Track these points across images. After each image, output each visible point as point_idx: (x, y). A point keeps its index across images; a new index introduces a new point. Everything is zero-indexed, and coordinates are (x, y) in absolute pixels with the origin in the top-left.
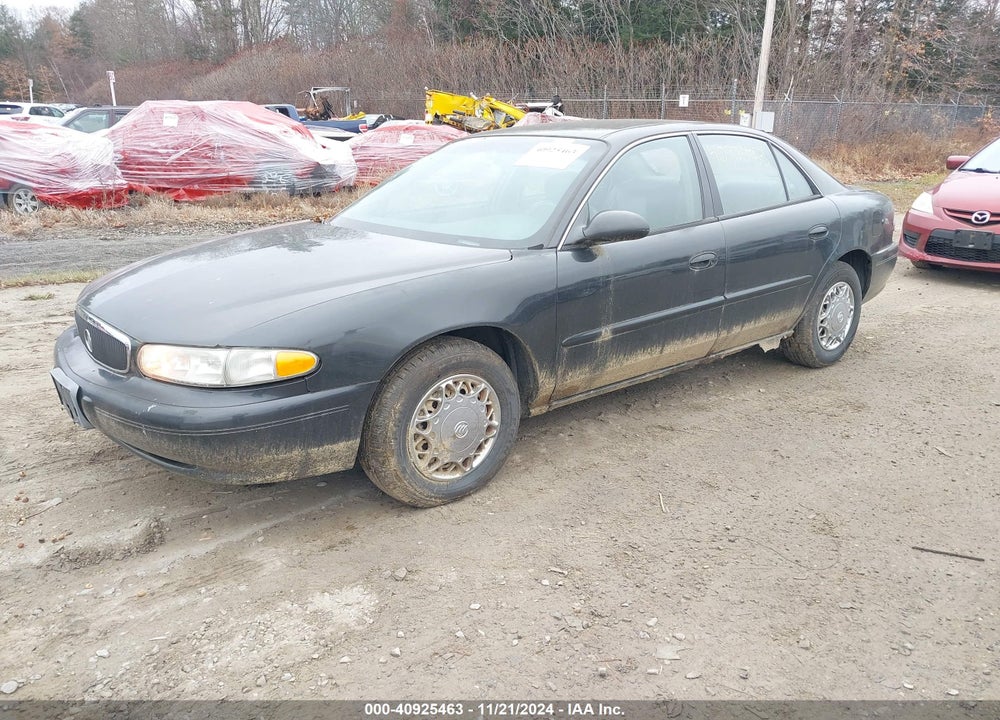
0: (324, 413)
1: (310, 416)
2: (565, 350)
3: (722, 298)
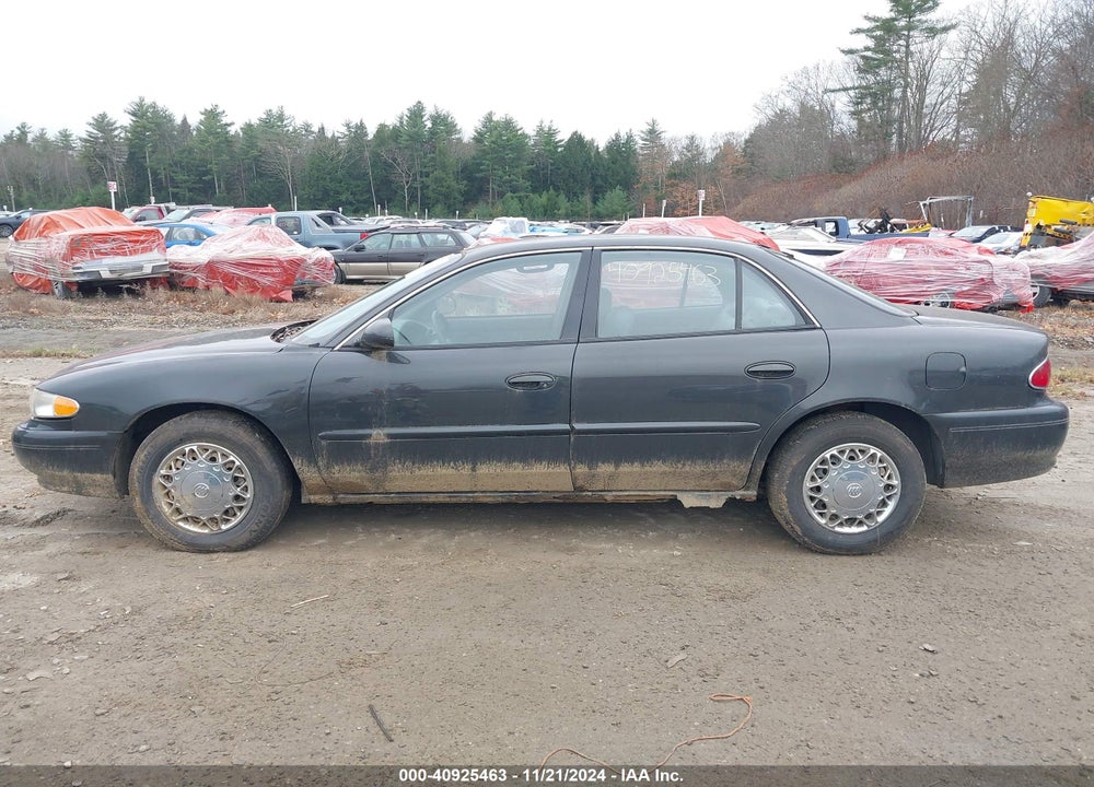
0: (82, 448)
1: (72, 447)
2: (323, 443)
3: (567, 427)
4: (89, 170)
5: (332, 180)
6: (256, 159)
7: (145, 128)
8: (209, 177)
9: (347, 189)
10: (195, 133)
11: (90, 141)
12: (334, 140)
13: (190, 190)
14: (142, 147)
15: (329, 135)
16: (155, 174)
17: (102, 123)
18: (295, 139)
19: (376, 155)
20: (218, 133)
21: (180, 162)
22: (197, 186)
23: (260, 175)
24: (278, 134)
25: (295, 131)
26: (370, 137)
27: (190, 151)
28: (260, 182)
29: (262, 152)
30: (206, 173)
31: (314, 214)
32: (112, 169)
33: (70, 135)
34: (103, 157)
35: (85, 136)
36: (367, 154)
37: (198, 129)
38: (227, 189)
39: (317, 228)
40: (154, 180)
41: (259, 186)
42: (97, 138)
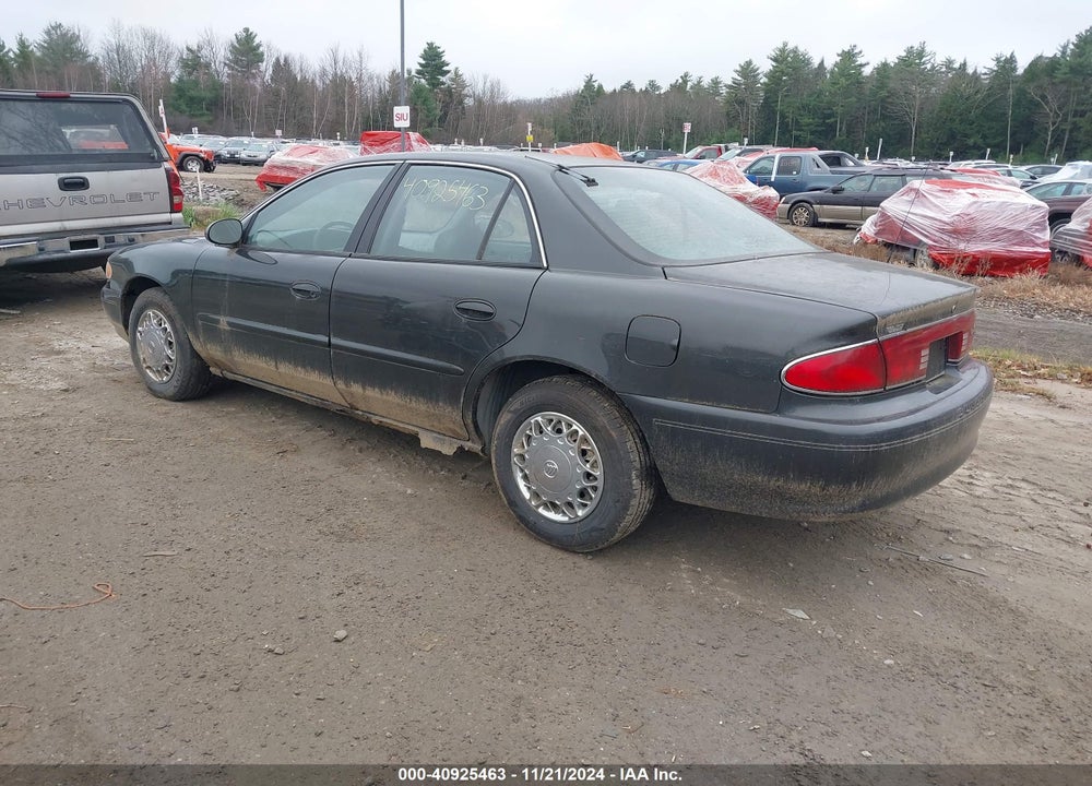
4: (728, 114)
5: (962, 121)
6: (883, 100)
7: (783, 73)
8: (832, 120)
9: (978, 132)
10: (828, 76)
11: (734, 87)
12: (976, 76)
13: (812, 133)
14: (776, 93)
15: (970, 71)
16: (783, 116)
17: (747, 71)
18: (930, 77)
19: (1021, 93)
20: (850, 75)
21: (808, 105)
22: (820, 129)
23: (884, 117)
24: (912, 73)
25: (933, 67)
26: (1020, 71)
27: (820, 93)
28: (883, 124)
29: (891, 94)
30: (829, 116)
31: (815, 153)
32: (747, 113)
33: (720, 83)
34: (742, 103)
35: (730, 83)
36: (1011, 92)
37: (832, 72)
38: (849, 133)
39: (817, 169)
40: (782, 123)
41: (880, 129)
42: (739, 85)
